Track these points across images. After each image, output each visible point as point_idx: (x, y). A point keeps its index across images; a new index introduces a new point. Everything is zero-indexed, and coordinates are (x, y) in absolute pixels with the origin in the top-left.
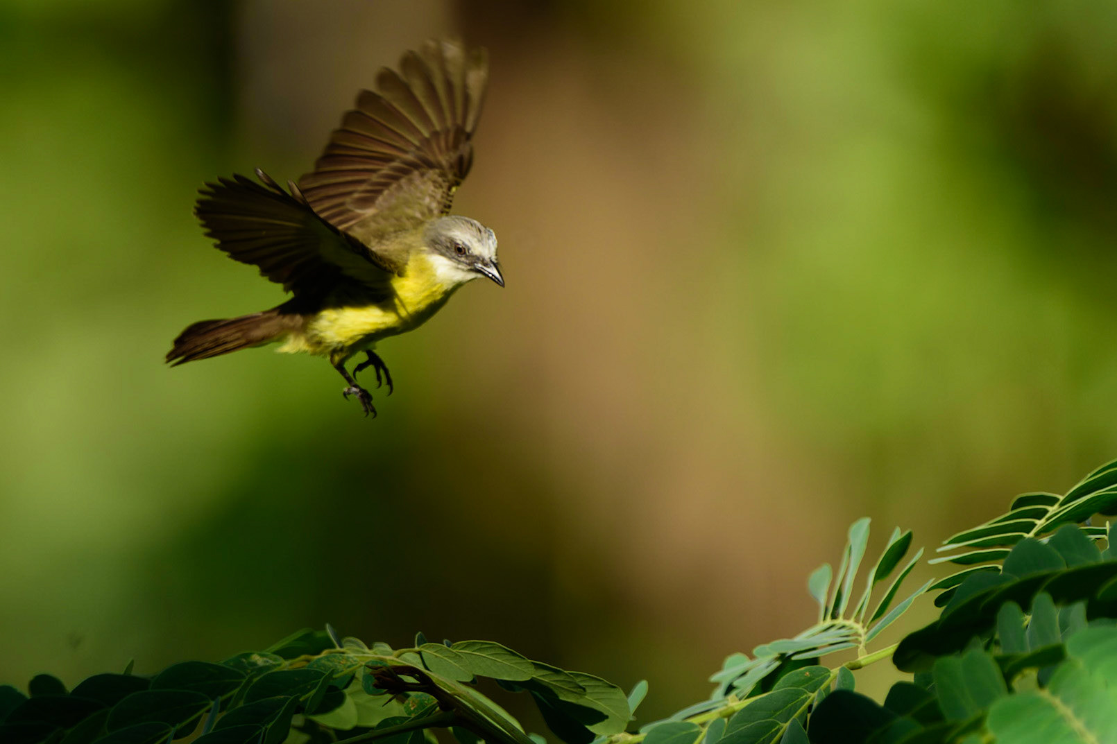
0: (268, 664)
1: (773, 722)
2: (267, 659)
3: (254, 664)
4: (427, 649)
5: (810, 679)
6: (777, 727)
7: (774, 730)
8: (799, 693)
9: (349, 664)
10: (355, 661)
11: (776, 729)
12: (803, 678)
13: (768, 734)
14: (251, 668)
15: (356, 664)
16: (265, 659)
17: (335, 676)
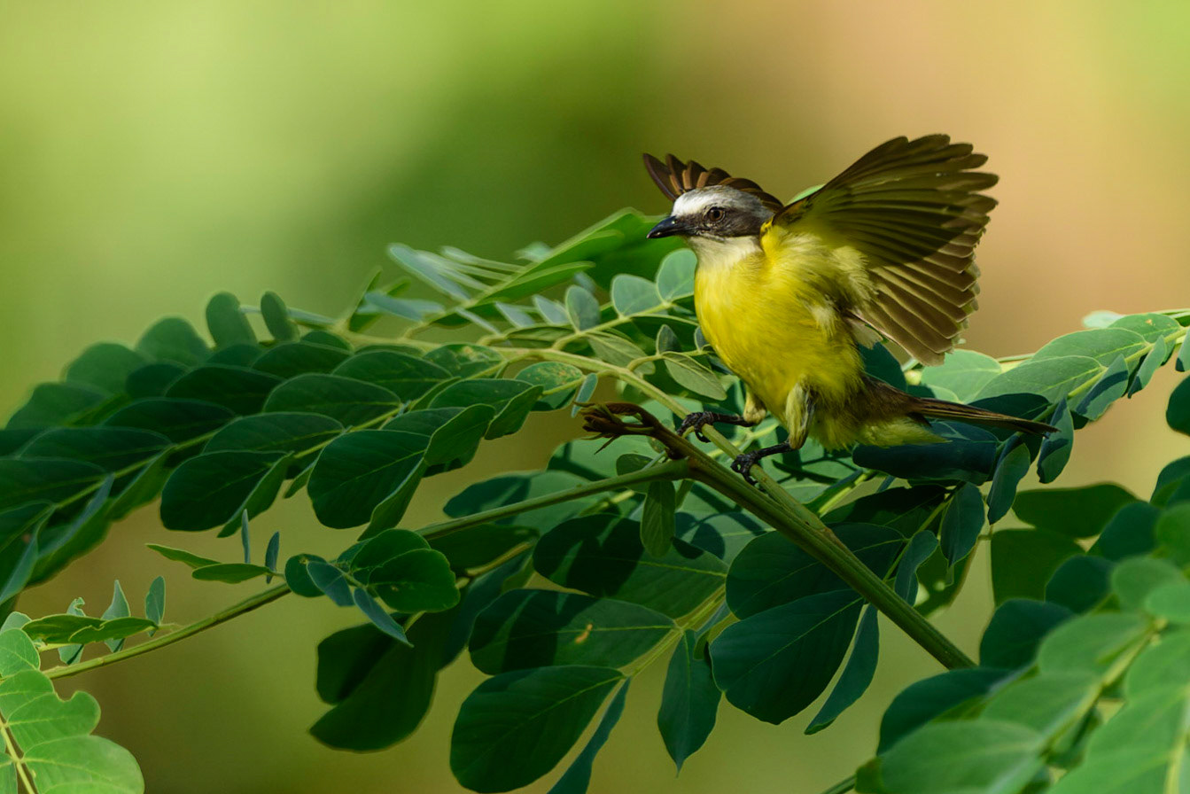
0: (482, 360)
1: (1093, 361)
2: (484, 355)
3: (466, 359)
4: (671, 357)
5: (1152, 329)
6: (1096, 369)
7: (1090, 371)
8: (1134, 339)
9: (569, 376)
10: (577, 374)
11: (1093, 370)
12: (1143, 326)
13: (1082, 374)
14: (461, 364)
15: (578, 378)
16: (480, 354)
17: (545, 392)
